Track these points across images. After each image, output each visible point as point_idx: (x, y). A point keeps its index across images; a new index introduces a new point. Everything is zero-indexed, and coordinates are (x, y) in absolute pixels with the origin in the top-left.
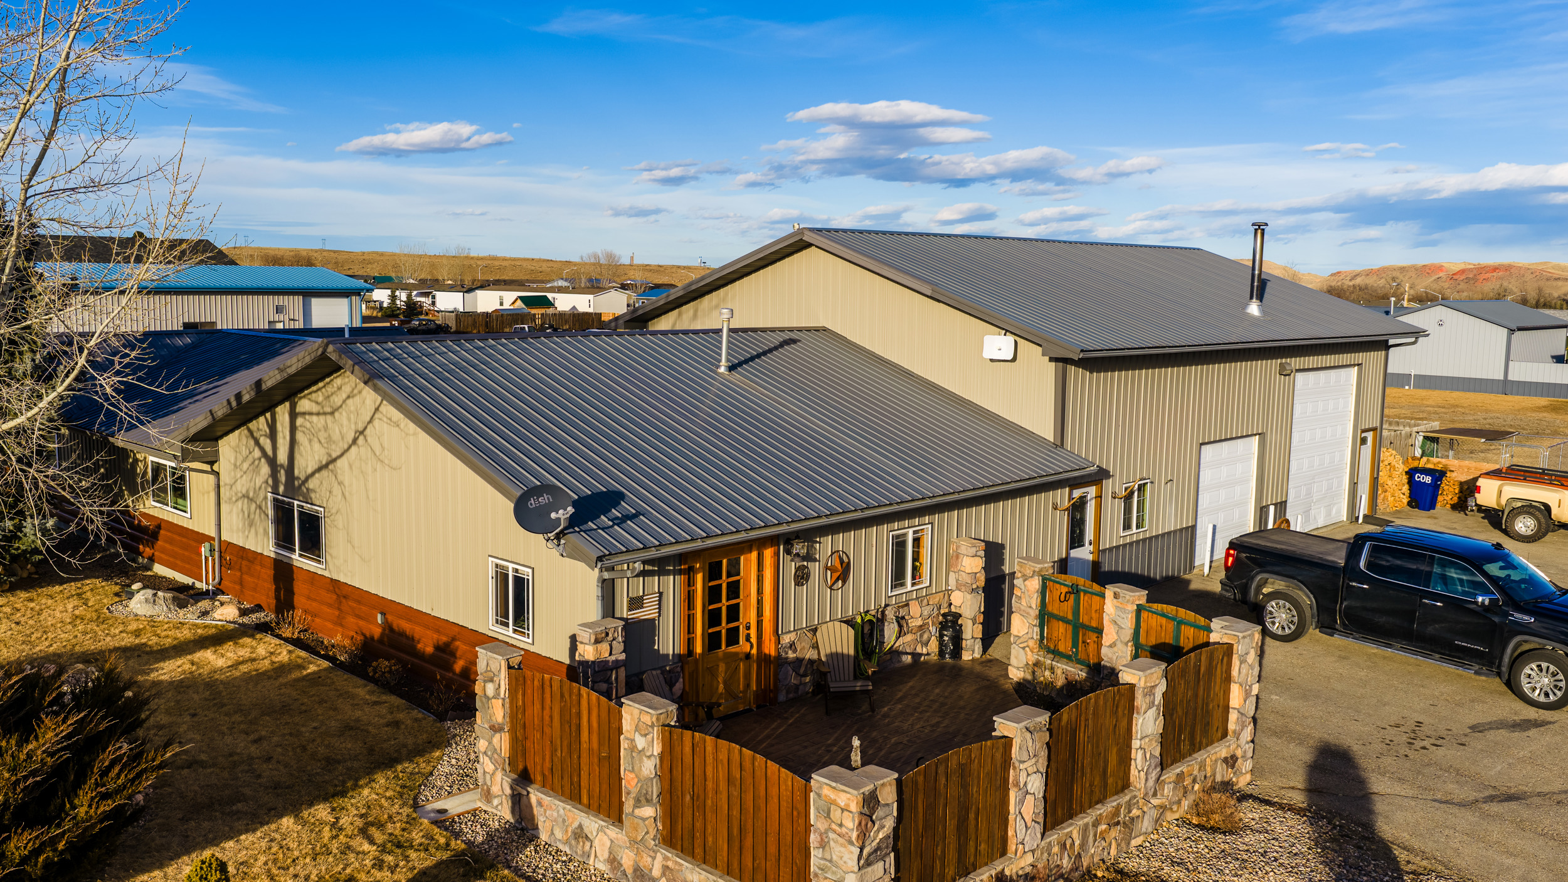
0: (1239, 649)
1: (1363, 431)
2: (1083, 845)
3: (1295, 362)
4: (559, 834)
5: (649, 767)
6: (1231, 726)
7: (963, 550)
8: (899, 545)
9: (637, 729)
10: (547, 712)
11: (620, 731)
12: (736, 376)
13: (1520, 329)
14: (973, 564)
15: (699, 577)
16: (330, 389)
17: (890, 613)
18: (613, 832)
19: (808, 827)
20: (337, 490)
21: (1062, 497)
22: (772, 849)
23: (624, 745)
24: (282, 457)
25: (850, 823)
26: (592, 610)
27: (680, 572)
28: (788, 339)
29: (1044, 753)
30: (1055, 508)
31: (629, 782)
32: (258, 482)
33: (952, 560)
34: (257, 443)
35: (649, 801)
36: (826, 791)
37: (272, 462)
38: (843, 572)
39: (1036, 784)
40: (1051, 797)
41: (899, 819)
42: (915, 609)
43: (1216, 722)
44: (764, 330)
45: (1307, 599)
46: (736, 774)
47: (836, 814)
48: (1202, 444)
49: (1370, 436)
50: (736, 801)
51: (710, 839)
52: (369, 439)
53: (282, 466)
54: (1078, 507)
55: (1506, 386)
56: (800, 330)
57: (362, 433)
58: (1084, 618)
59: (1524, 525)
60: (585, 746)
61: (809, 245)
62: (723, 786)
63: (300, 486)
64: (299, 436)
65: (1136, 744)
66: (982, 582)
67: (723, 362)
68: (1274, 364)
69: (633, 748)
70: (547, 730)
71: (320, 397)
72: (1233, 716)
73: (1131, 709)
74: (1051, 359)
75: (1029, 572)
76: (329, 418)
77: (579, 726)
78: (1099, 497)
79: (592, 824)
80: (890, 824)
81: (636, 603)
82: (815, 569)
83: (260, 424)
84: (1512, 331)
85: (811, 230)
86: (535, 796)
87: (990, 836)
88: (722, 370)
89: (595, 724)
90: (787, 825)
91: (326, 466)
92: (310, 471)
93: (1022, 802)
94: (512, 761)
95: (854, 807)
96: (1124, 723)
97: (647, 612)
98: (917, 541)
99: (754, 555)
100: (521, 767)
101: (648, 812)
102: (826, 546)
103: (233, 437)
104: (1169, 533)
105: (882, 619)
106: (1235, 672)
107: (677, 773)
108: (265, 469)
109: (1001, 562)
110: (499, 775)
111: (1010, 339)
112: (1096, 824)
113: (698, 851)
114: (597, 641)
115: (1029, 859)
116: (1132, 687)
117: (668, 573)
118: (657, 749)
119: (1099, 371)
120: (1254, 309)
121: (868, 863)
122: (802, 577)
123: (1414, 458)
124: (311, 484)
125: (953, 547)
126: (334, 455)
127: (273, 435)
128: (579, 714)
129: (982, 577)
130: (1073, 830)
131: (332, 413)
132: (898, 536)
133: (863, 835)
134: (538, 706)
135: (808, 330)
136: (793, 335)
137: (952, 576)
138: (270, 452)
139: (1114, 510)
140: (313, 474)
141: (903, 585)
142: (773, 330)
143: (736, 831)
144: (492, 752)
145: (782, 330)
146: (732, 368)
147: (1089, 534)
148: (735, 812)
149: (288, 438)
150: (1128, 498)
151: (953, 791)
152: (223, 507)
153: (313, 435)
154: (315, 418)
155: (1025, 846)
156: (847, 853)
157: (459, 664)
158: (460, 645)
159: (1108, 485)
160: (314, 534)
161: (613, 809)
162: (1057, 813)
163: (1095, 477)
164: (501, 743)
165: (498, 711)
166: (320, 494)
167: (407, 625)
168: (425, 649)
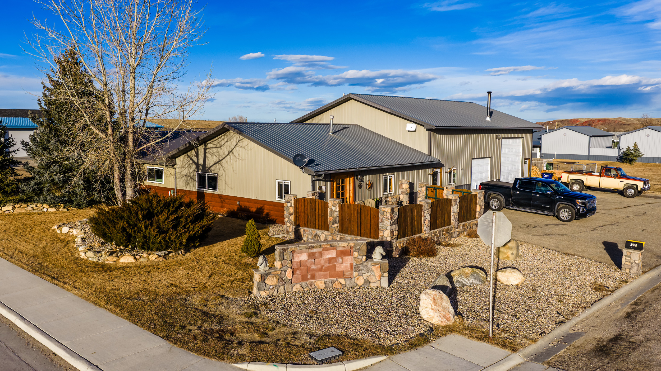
0: (479, 195)
1: (525, 159)
2: (440, 235)
3: (502, 135)
4: (310, 237)
5: (336, 214)
6: (477, 216)
7: (403, 182)
8: (386, 180)
9: (333, 205)
10: (306, 207)
11: (327, 207)
12: (334, 135)
13: (594, 136)
14: (406, 187)
15: (335, 183)
16: (220, 140)
17: (383, 199)
18: (326, 233)
19: (378, 218)
20: (221, 169)
21: (431, 171)
22: (369, 226)
23: (329, 210)
24: (201, 161)
25: (388, 215)
26: (310, 188)
27: (330, 181)
28: (345, 127)
29: (430, 209)
30: (429, 174)
31: (330, 219)
32: (192, 170)
33: (400, 185)
34: (191, 159)
35: (336, 223)
36: (383, 209)
37: (197, 164)
38: (371, 186)
39: (428, 217)
40: (432, 222)
41: (398, 216)
42: (390, 199)
43: (473, 214)
44: (339, 124)
45: (502, 199)
46: (359, 211)
47: (385, 214)
48: (473, 159)
49: (528, 161)
50: (359, 217)
51: (353, 228)
52: (234, 153)
53: (200, 165)
54: (435, 174)
55: (589, 157)
56: (349, 125)
57: (231, 151)
58: (438, 197)
59: (576, 187)
60: (317, 214)
61: (352, 99)
62: (356, 215)
63: (208, 170)
64: (207, 155)
65: (452, 214)
66: (409, 192)
67: (331, 131)
68: (495, 135)
69: (332, 210)
70: (306, 212)
71: (216, 143)
72: (477, 213)
73: (451, 205)
74: (427, 130)
75: (422, 186)
76: (219, 149)
77: (315, 209)
78: (441, 172)
79: (319, 232)
80: (397, 217)
81: (320, 188)
82: (364, 184)
83: (193, 152)
84: (590, 137)
85: (352, 94)
86: (302, 229)
87: (418, 228)
88: (331, 134)
89: (320, 208)
90: (372, 220)
91: (218, 163)
92: (211, 165)
93: (425, 220)
94: (295, 223)
95: (389, 211)
96: (449, 208)
97: (323, 191)
98: (390, 179)
99: (348, 179)
100: (298, 223)
101: (336, 225)
102: (366, 178)
103: (182, 157)
104: (463, 185)
105: (381, 201)
106: (477, 202)
107: (344, 215)
108: (194, 166)
109: (413, 188)
110: (291, 227)
111: (415, 124)
112: (443, 231)
113: (349, 232)
114: (313, 196)
115: (427, 235)
116: (451, 199)
117: (327, 181)
118: (338, 210)
119: (441, 134)
120: (488, 119)
121: (392, 225)
122: (360, 186)
123: (544, 170)
124: (212, 168)
125: (400, 182)
126: (221, 159)
127: (197, 155)
128: (315, 206)
129: (409, 190)
130: (438, 230)
131: (220, 147)
132: (385, 178)
133: (391, 218)
134: (303, 206)
135: (352, 125)
136: (346, 126)
137: (400, 190)
138: (196, 161)
139: (446, 176)
140: (213, 165)
141: (386, 192)
142: (342, 124)
143: (359, 225)
144: (289, 221)
145: (344, 124)
146: (333, 133)
147: (439, 183)
148: (359, 220)
149: (203, 156)
150: (450, 173)
151: (409, 214)
152: (178, 180)
153: (213, 154)
154: (214, 149)
155: (426, 232)
156: (388, 223)
157: (266, 211)
158: (266, 207)
159: (444, 169)
160: (213, 183)
161: (326, 228)
162: (433, 226)
163: (440, 165)
164: (292, 218)
165: (291, 210)
166: (216, 171)
167: (247, 204)
168: (254, 210)
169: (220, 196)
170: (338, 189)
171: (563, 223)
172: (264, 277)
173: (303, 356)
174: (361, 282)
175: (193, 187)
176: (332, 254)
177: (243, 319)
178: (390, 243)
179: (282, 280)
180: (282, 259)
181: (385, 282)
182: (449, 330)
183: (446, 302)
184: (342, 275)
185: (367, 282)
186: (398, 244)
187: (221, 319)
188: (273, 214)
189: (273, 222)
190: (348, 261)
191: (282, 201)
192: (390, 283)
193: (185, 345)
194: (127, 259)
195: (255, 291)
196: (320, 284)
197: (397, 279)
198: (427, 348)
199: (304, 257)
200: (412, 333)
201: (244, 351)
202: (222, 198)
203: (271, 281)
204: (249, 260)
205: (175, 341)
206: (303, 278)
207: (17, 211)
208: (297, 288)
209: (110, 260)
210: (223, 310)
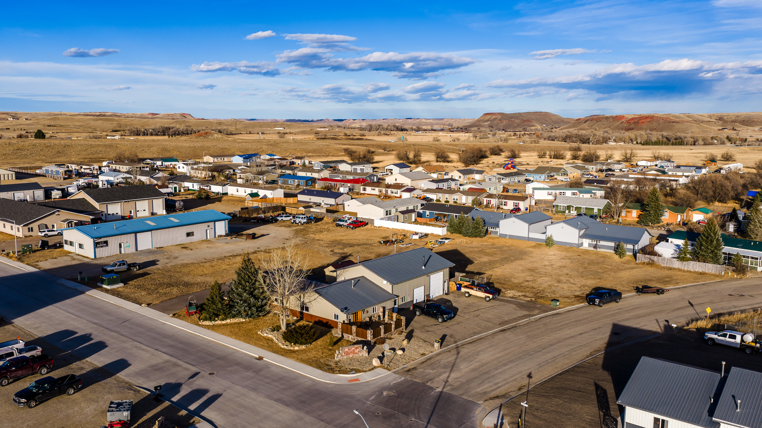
3: (430, 274)
4: (346, 337)
6: (403, 326)
7: (381, 308)
8: (373, 308)
9: (354, 328)
10: (345, 327)
11: (352, 328)
13: (531, 223)
14: (382, 310)
15: (354, 314)
18: (352, 336)
19: (367, 334)
20: (311, 305)
21: (393, 300)
22: (364, 335)
26: (346, 318)
28: (359, 280)
29: (384, 328)
31: (353, 332)
32: (297, 302)
33: (379, 309)
34: (297, 297)
36: (368, 331)
37: (300, 301)
38: (368, 312)
39: (383, 331)
41: (373, 332)
42: (375, 315)
44: (356, 278)
48: (414, 289)
49: (446, 281)
52: (317, 300)
53: (302, 301)
54: (395, 301)
55: (529, 239)
57: (315, 299)
58: (392, 316)
59: (467, 295)
60: (349, 330)
62: (361, 332)
63: (305, 304)
64: (305, 298)
65: (392, 328)
66: (383, 312)
67: (352, 286)
68: (427, 275)
69: (353, 330)
70: (345, 329)
71: (308, 294)
73: (392, 325)
76: (310, 297)
77: (348, 328)
78: (398, 299)
79: (350, 336)
81: (349, 317)
84: (529, 225)
86: (344, 334)
87: (380, 335)
88: (353, 288)
89: (350, 328)
91: (309, 302)
95: (370, 332)
98: (375, 308)
99: (360, 312)
100: (342, 332)
101: (355, 334)
102: (366, 309)
104: (409, 301)
105: (372, 316)
106: (403, 321)
107: (357, 331)
109: (385, 309)
110: (340, 333)
111: (386, 282)
112: (389, 334)
113: (359, 336)
114: (347, 321)
117: (352, 314)
119: (397, 284)
120: (423, 267)
122: (364, 313)
126: (311, 301)
127: (300, 297)
130: (387, 334)
134: (344, 324)
135: (361, 277)
137: (379, 311)
138: (299, 299)
139: (400, 300)
140: (307, 303)
143: (362, 335)
145: (358, 278)
147: (397, 303)
149: (303, 298)
150: (402, 298)
151: (377, 331)
153: (307, 298)
155: (382, 335)
156: (370, 335)
157: (329, 323)
158: (329, 322)
159: (399, 297)
160: (307, 309)
161: (352, 334)
162: (385, 333)
163: (398, 296)
164: (341, 330)
165: (340, 327)
166: (308, 305)
167: (322, 319)
168: (325, 322)
169: (311, 315)
170: (355, 316)
171: (439, 323)
172: (338, 355)
173: (349, 373)
174: (361, 355)
175: (299, 309)
176: (354, 348)
177: (335, 365)
178: (371, 341)
179: (342, 355)
180: (342, 351)
181: (367, 355)
182: (378, 367)
183: (378, 361)
184: (356, 353)
185: (363, 355)
186: (373, 341)
187: (330, 366)
188: (332, 325)
189: (332, 327)
190: (358, 350)
191: (336, 320)
192: (368, 354)
193: (325, 371)
194: (296, 348)
195: (336, 358)
196: (351, 356)
197: (371, 353)
198: (373, 371)
199: (347, 350)
200: (370, 368)
201: (337, 372)
202: (311, 316)
203: (339, 356)
204: (330, 348)
205: (323, 371)
206: (347, 355)
207: (232, 322)
208: (345, 357)
209: (292, 348)
210: (330, 363)
